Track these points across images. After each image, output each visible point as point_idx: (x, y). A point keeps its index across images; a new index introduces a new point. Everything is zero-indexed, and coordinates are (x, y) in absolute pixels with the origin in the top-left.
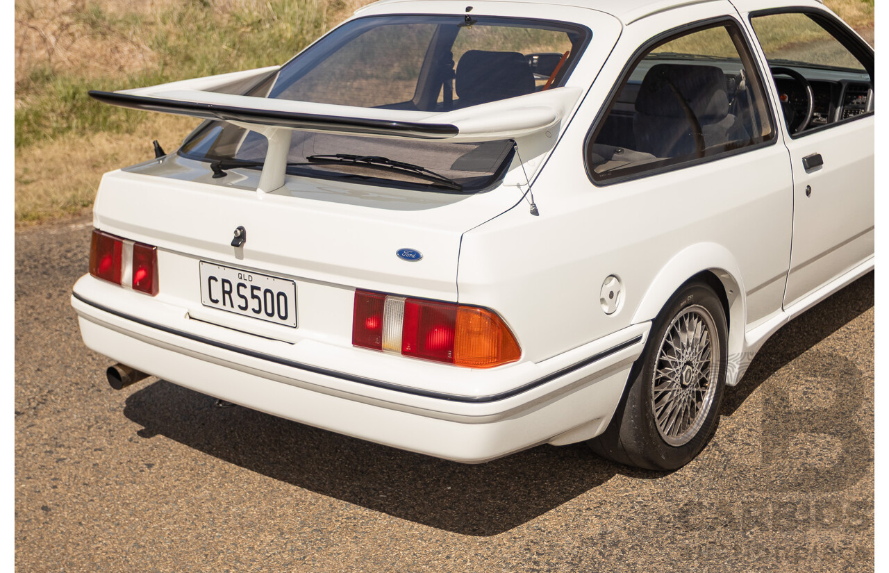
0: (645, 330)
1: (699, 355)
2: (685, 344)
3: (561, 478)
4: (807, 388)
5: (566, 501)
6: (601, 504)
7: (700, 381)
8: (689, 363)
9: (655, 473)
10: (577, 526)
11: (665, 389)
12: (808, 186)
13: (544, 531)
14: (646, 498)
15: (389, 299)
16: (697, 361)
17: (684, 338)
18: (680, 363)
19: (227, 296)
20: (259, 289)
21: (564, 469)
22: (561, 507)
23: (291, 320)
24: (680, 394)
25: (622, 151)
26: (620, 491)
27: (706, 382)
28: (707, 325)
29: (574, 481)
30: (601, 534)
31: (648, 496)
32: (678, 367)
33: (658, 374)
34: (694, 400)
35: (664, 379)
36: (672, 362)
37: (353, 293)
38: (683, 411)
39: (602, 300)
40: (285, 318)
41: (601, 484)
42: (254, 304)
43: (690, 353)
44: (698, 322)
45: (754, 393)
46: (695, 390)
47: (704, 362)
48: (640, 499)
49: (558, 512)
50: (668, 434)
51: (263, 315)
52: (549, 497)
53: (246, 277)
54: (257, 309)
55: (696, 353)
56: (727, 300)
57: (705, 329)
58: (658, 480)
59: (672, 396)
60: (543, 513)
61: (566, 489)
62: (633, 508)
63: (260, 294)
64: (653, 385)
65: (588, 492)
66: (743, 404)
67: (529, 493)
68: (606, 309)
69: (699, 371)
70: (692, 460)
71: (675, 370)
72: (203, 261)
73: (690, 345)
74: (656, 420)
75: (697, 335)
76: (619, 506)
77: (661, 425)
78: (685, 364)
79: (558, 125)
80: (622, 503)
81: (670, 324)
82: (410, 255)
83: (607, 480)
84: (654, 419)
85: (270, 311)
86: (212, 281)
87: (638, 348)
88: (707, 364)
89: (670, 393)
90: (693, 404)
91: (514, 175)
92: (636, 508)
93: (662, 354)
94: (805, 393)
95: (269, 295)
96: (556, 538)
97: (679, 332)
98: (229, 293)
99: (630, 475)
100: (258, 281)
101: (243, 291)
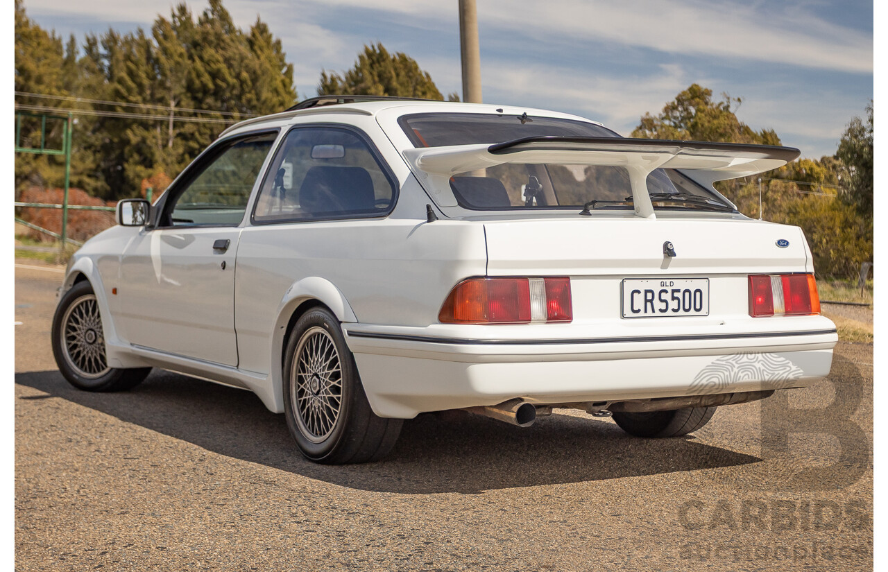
19: (649, 304)
20: (678, 291)
23: (702, 312)
37: (746, 279)
40: (699, 310)
42: (674, 304)
51: (681, 312)
53: (668, 284)
54: (676, 308)
63: (679, 295)
72: (626, 278)
82: (783, 244)
85: (687, 307)
86: (635, 294)
95: (687, 294)
98: (651, 301)
100: (678, 285)
101: (664, 296)
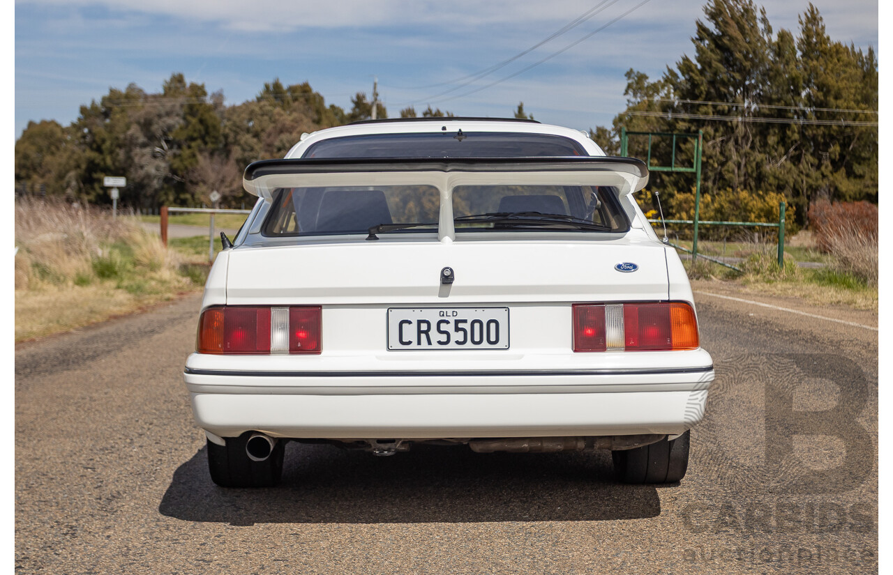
15: (607, 308)
19: (423, 336)
23: (501, 344)
37: (570, 308)
40: (496, 342)
42: (459, 336)
51: (468, 345)
53: (450, 314)
54: (462, 340)
63: (467, 326)
72: (391, 307)
86: (404, 325)
95: (477, 326)
98: (426, 332)
100: (462, 314)
101: (444, 327)
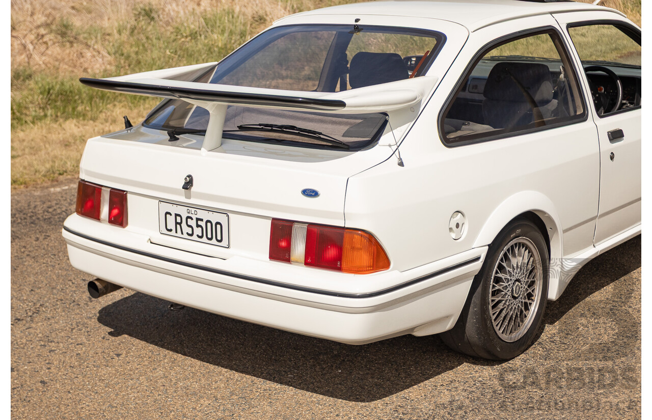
0: (483, 252)
1: (526, 275)
2: (515, 266)
3: (423, 365)
4: (613, 306)
5: (426, 380)
6: (451, 382)
7: (527, 294)
8: (518, 280)
9: (493, 362)
10: (433, 396)
11: (500, 298)
12: (612, 153)
13: (408, 399)
14: (485, 379)
15: (296, 226)
16: (525, 279)
17: (514, 261)
18: (511, 280)
19: (178, 226)
20: (202, 220)
21: (426, 360)
22: (422, 384)
23: (225, 243)
24: (512, 303)
25: (469, 124)
26: (466, 374)
27: (532, 296)
28: (532, 253)
29: (433, 367)
30: (450, 401)
31: (486, 377)
32: (510, 283)
33: (494, 286)
34: (523, 308)
35: (499, 291)
36: (505, 278)
37: (270, 222)
38: (514, 316)
39: (451, 229)
40: (220, 241)
41: (452, 369)
42: (198, 231)
43: (519, 273)
44: (525, 250)
45: (573, 309)
46: (523, 301)
47: (530, 281)
48: (480, 379)
49: (419, 387)
50: (502, 333)
51: (204, 239)
52: (414, 377)
53: (193, 212)
54: (200, 235)
55: (523, 273)
56: (548, 235)
57: (531, 256)
58: (495, 367)
59: (505, 304)
60: (408, 388)
61: (426, 372)
62: (475, 385)
63: (203, 224)
64: (490, 295)
65: (443, 374)
66: (564, 317)
67: (399, 375)
68: (453, 235)
69: (526, 287)
70: (522, 354)
71: (507, 284)
72: (161, 201)
73: (519, 267)
74: (493, 321)
75: (525, 260)
76: (465, 383)
77: (497, 325)
78: (515, 281)
79: (419, 103)
80: (467, 382)
81: (503, 250)
82: (311, 193)
83: (457, 367)
84: (491, 320)
85: (209, 236)
86: (168, 215)
87: (478, 266)
88: (533, 283)
89: (504, 302)
90: (521, 312)
91: (386, 138)
92: (477, 385)
93: (497, 272)
94: (611, 310)
95: (209, 224)
96: (417, 404)
97: (510, 256)
98: (180, 224)
99: (474, 363)
100: (201, 214)
101: (190, 222)
